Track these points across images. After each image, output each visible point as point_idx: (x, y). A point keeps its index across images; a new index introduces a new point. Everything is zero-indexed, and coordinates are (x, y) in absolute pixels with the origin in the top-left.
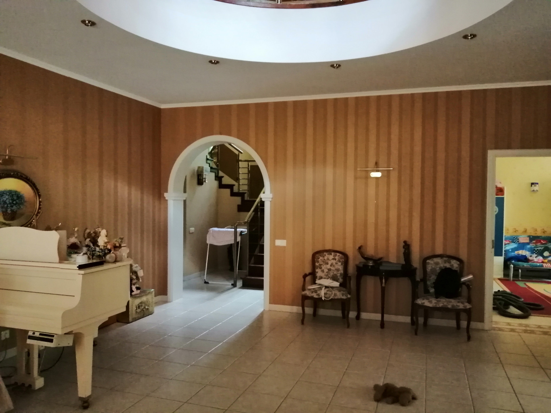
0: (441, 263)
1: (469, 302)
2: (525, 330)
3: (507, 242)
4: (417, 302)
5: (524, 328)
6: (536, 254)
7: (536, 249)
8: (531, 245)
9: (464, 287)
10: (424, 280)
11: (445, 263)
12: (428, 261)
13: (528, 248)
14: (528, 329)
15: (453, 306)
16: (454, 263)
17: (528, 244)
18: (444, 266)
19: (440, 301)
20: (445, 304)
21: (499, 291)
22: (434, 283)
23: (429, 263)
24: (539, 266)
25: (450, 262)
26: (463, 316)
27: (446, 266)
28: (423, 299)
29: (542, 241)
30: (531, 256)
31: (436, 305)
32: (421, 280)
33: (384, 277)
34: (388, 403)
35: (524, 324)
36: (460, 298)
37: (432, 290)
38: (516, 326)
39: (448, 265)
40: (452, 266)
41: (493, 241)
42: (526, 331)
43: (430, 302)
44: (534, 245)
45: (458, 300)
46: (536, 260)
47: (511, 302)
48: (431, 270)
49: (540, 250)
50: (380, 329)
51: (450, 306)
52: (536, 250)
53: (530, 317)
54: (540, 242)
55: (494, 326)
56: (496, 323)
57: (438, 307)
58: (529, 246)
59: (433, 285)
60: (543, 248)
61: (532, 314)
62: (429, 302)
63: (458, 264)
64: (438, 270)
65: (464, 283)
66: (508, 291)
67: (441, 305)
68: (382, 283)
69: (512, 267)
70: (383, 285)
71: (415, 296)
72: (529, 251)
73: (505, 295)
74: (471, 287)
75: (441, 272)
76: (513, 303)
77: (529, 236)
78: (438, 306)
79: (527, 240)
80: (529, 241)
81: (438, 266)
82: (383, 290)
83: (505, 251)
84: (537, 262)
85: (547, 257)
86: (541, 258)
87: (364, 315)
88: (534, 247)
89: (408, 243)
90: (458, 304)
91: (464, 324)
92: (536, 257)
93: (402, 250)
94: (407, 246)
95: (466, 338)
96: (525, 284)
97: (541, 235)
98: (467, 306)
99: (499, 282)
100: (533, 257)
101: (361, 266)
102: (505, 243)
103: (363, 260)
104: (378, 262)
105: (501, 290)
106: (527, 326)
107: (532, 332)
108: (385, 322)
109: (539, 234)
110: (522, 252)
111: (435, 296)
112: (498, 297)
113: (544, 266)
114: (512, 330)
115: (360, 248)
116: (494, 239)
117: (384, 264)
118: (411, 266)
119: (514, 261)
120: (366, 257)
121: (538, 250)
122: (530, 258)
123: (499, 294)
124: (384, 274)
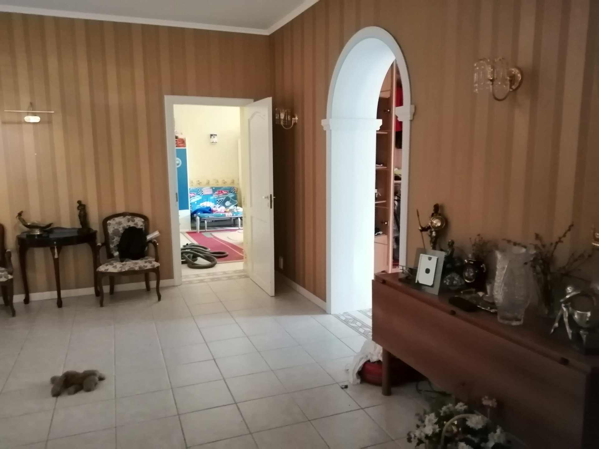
0: (124, 223)
1: (157, 260)
2: (213, 278)
3: (192, 195)
4: (99, 270)
5: (211, 277)
6: (219, 204)
7: (219, 199)
8: (214, 196)
9: (151, 245)
10: (106, 244)
11: (129, 221)
12: (108, 222)
13: (212, 199)
14: (215, 277)
15: (140, 267)
16: (139, 221)
17: (212, 195)
18: (127, 226)
19: (125, 264)
20: (132, 266)
21: (187, 244)
22: (118, 246)
23: (110, 224)
24: (222, 216)
25: (133, 221)
26: (153, 275)
27: (130, 225)
28: (107, 265)
29: (223, 192)
30: (215, 207)
31: (121, 270)
32: (103, 244)
33: (56, 247)
34: (70, 394)
35: (212, 273)
36: (146, 257)
37: (116, 254)
38: (204, 276)
39: (131, 224)
40: (136, 224)
41: (176, 194)
42: (213, 280)
43: (115, 267)
44: (217, 196)
45: (145, 260)
46: (219, 210)
47: (199, 254)
48: (113, 231)
49: (222, 200)
50: (57, 309)
51: (137, 269)
52: (219, 201)
53: (216, 265)
54: (222, 192)
55: (183, 280)
56: (186, 276)
57: (124, 272)
58: (212, 198)
59: (117, 248)
60: (225, 198)
61: (218, 262)
62: (113, 267)
63: (143, 222)
64: (121, 230)
65: (150, 241)
66: (196, 243)
67: (127, 268)
68: (53, 254)
69: (198, 219)
70: (56, 256)
71: (96, 264)
72: (212, 202)
73: (193, 247)
74: (158, 244)
75: (124, 232)
76: (201, 255)
77: (212, 188)
78: (124, 270)
79: (210, 192)
80: (213, 192)
81: (121, 226)
82: (56, 262)
83: (191, 204)
84: (221, 212)
85: (228, 207)
86: (223, 208)
87: (35, 297)
88: (217, 198)
89: (83, 203)
90: (146, 264)
91: (153, 284)
92: (219, 207)
93: (77, 212)
94: (82, 207)
95: (157, 298)
96: (211, 234)
97: (222, 186)
98: (154, 265)
99: (187, 235)
100: (217, 208)
101: (24, 236)
102: (190, 196)
103: (26, 229)
104: (47, 229)
105: (189, 243)
106: (214, 274)
107: (219, 279)
108: (63, 300)
109: (220, 184)
110: (207, 204)
111: (120, 260)
112: (186, 250)
113: (227, 216)
114: (201, 281)
115: (20, 214)
116: (177, 192)
117: (56, 231)
118: (90, 229)
119: (199, 213)
120: (29, 225)
121: (220, 200)
122: (214, 209)
123: (188, 247)
124: (55, 243)
